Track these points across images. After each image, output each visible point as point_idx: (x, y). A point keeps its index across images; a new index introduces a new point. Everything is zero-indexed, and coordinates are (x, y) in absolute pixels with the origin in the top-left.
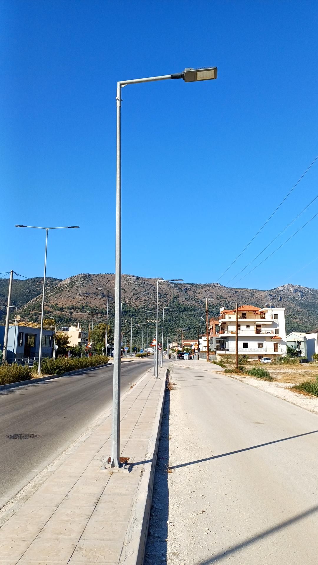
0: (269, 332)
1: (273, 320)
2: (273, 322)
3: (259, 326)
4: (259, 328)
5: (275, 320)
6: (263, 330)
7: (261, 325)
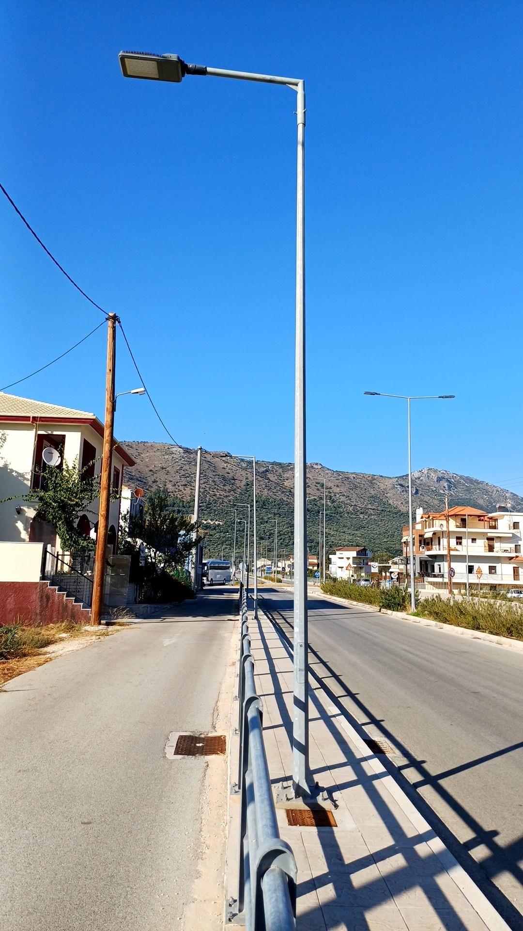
0: (506, 549)
1: (513, 531)
2: (512, 534)
3: (489, 539)
4: (491, 543)
5: (516, 530)
6: (497, 545)
7: (494, 538)
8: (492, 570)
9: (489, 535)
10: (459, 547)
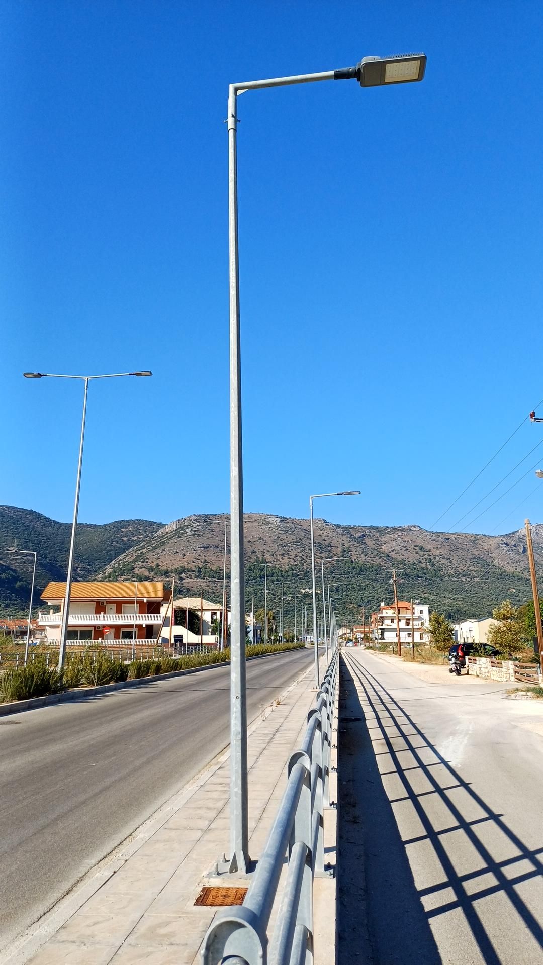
0: (416, 624)
1: (420, 614)
2: (419, 617)
3: (408, 619)
4: (408, 621)
5: (422, 615)
6: (412, 623)
7: (410, 619)
8: (409, 635)
9: (407, 617)
10: (392, 624)
